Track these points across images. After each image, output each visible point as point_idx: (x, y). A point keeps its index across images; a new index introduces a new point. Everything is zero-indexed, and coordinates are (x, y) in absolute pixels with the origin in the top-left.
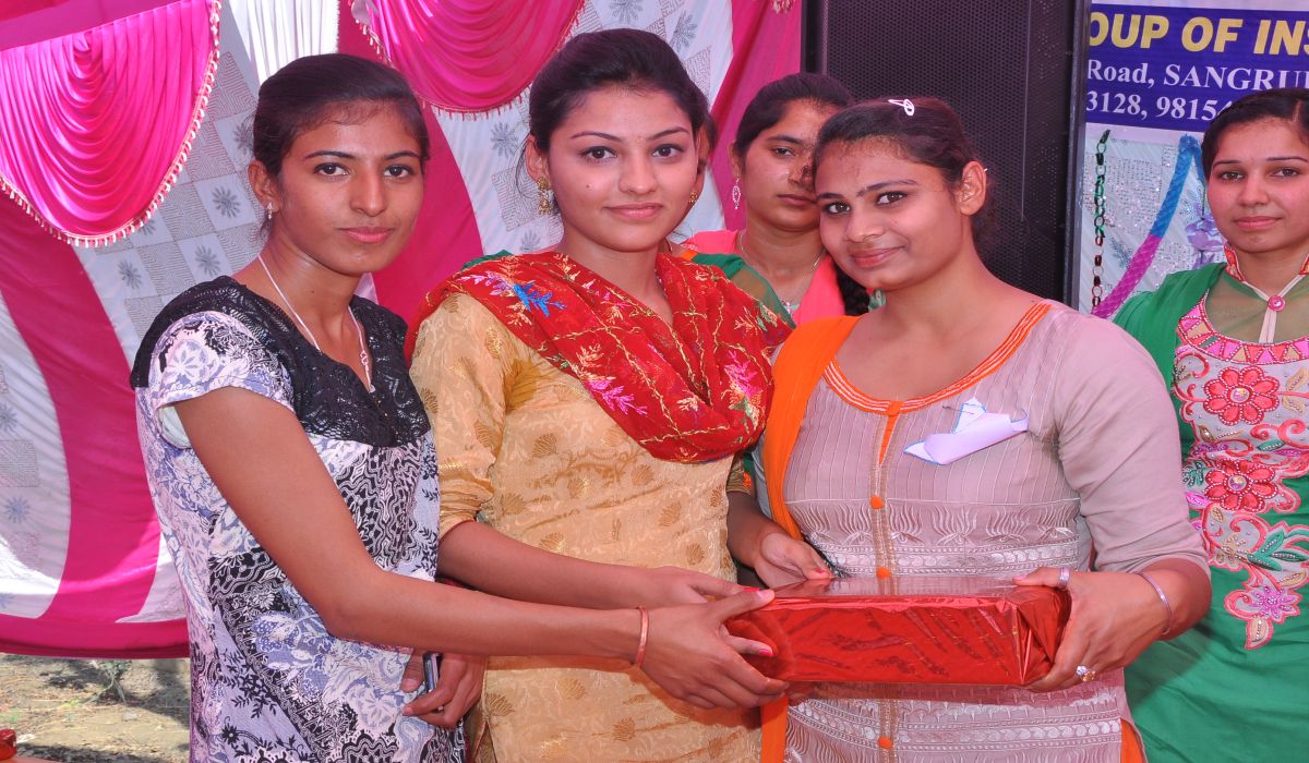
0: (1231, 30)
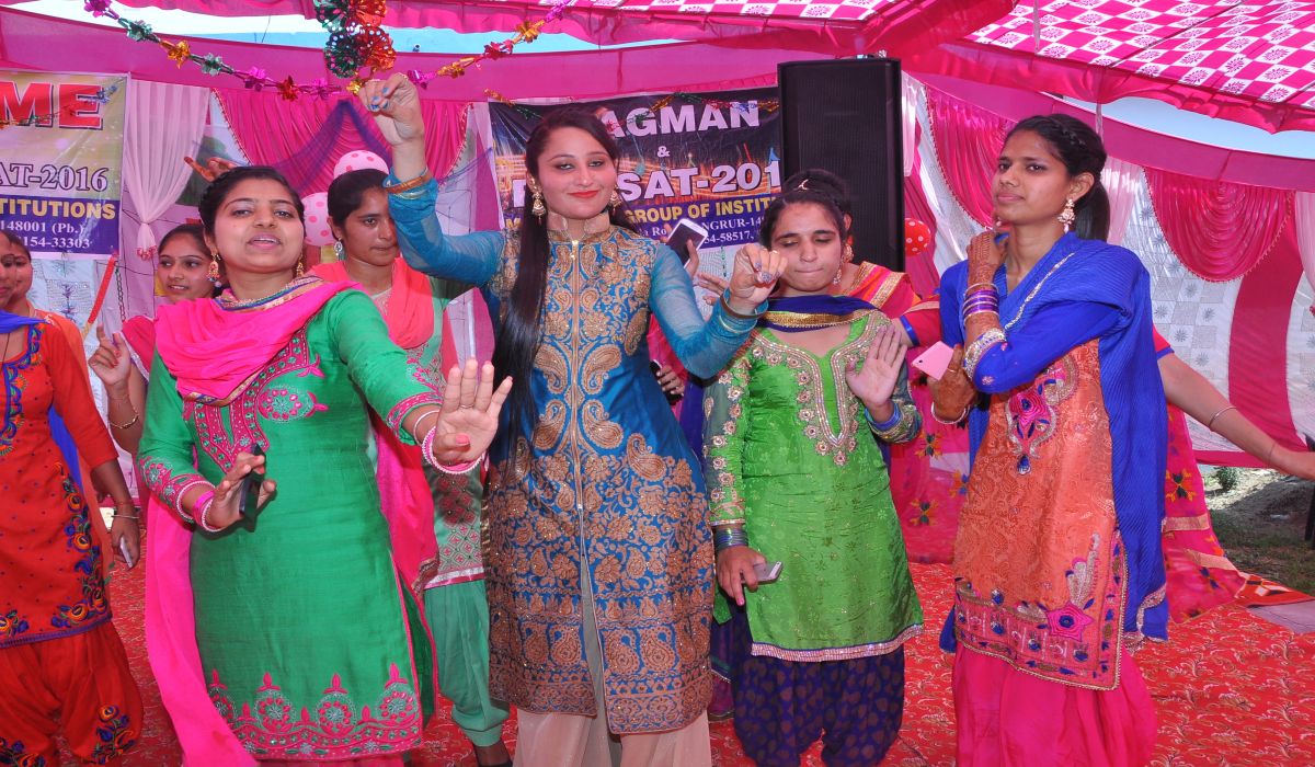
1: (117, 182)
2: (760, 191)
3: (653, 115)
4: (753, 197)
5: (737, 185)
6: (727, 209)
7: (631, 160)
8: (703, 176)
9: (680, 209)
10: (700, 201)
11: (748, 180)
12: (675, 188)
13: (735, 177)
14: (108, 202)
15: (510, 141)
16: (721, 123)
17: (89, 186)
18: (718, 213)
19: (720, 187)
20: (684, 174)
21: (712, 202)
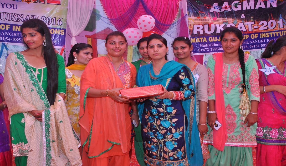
0: (8, 27)
1: (65, 22)
2: (275, 29)
3: (240, 3)
4: (273, 32)
5: (268, 27)
6: (264, 36)
7: (232, 19)
8: (256, 24)
9: (248, 36)
10: (255, 33)
11: (271, 26)
12: (246, 28)
13: (267, 25)
14: (62, 29)
15: (193, 12)
16: (263, 6)
17: (56, 23)
18: (261, 37)
19: (262, 28)
20: (250, 24)
21: (259, 33)
